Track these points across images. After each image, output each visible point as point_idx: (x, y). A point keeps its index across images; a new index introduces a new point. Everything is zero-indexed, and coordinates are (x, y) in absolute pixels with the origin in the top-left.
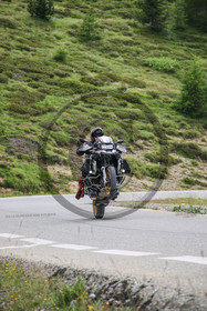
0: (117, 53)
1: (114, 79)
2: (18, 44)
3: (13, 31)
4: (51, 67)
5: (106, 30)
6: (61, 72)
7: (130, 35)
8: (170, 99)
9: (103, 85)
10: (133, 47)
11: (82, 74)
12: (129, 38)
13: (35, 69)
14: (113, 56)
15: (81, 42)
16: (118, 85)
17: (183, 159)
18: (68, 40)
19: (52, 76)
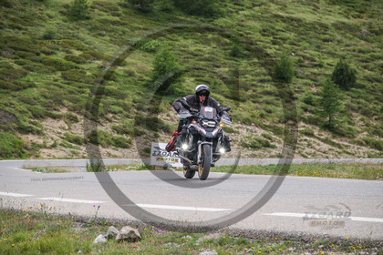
0: (104, 33)
1: (97, 57)
2: (11, 23)
3: (8, 10)
4: (38, 46)
5: (96, 11)
6: (47, 50)
7: (118, 15)
8: (145, 78)
9: (84, 63)
10: (120, 28)
11: (67, 52)
12: (117, 18)
13: (23, 47)
14: (100, 35)
15: (72, 21)
16: (100, 62)
17: (147, 131)
18: (59, 19)
19: (38, 54)
